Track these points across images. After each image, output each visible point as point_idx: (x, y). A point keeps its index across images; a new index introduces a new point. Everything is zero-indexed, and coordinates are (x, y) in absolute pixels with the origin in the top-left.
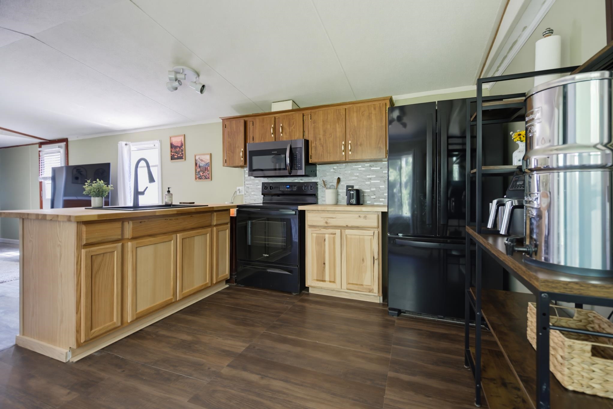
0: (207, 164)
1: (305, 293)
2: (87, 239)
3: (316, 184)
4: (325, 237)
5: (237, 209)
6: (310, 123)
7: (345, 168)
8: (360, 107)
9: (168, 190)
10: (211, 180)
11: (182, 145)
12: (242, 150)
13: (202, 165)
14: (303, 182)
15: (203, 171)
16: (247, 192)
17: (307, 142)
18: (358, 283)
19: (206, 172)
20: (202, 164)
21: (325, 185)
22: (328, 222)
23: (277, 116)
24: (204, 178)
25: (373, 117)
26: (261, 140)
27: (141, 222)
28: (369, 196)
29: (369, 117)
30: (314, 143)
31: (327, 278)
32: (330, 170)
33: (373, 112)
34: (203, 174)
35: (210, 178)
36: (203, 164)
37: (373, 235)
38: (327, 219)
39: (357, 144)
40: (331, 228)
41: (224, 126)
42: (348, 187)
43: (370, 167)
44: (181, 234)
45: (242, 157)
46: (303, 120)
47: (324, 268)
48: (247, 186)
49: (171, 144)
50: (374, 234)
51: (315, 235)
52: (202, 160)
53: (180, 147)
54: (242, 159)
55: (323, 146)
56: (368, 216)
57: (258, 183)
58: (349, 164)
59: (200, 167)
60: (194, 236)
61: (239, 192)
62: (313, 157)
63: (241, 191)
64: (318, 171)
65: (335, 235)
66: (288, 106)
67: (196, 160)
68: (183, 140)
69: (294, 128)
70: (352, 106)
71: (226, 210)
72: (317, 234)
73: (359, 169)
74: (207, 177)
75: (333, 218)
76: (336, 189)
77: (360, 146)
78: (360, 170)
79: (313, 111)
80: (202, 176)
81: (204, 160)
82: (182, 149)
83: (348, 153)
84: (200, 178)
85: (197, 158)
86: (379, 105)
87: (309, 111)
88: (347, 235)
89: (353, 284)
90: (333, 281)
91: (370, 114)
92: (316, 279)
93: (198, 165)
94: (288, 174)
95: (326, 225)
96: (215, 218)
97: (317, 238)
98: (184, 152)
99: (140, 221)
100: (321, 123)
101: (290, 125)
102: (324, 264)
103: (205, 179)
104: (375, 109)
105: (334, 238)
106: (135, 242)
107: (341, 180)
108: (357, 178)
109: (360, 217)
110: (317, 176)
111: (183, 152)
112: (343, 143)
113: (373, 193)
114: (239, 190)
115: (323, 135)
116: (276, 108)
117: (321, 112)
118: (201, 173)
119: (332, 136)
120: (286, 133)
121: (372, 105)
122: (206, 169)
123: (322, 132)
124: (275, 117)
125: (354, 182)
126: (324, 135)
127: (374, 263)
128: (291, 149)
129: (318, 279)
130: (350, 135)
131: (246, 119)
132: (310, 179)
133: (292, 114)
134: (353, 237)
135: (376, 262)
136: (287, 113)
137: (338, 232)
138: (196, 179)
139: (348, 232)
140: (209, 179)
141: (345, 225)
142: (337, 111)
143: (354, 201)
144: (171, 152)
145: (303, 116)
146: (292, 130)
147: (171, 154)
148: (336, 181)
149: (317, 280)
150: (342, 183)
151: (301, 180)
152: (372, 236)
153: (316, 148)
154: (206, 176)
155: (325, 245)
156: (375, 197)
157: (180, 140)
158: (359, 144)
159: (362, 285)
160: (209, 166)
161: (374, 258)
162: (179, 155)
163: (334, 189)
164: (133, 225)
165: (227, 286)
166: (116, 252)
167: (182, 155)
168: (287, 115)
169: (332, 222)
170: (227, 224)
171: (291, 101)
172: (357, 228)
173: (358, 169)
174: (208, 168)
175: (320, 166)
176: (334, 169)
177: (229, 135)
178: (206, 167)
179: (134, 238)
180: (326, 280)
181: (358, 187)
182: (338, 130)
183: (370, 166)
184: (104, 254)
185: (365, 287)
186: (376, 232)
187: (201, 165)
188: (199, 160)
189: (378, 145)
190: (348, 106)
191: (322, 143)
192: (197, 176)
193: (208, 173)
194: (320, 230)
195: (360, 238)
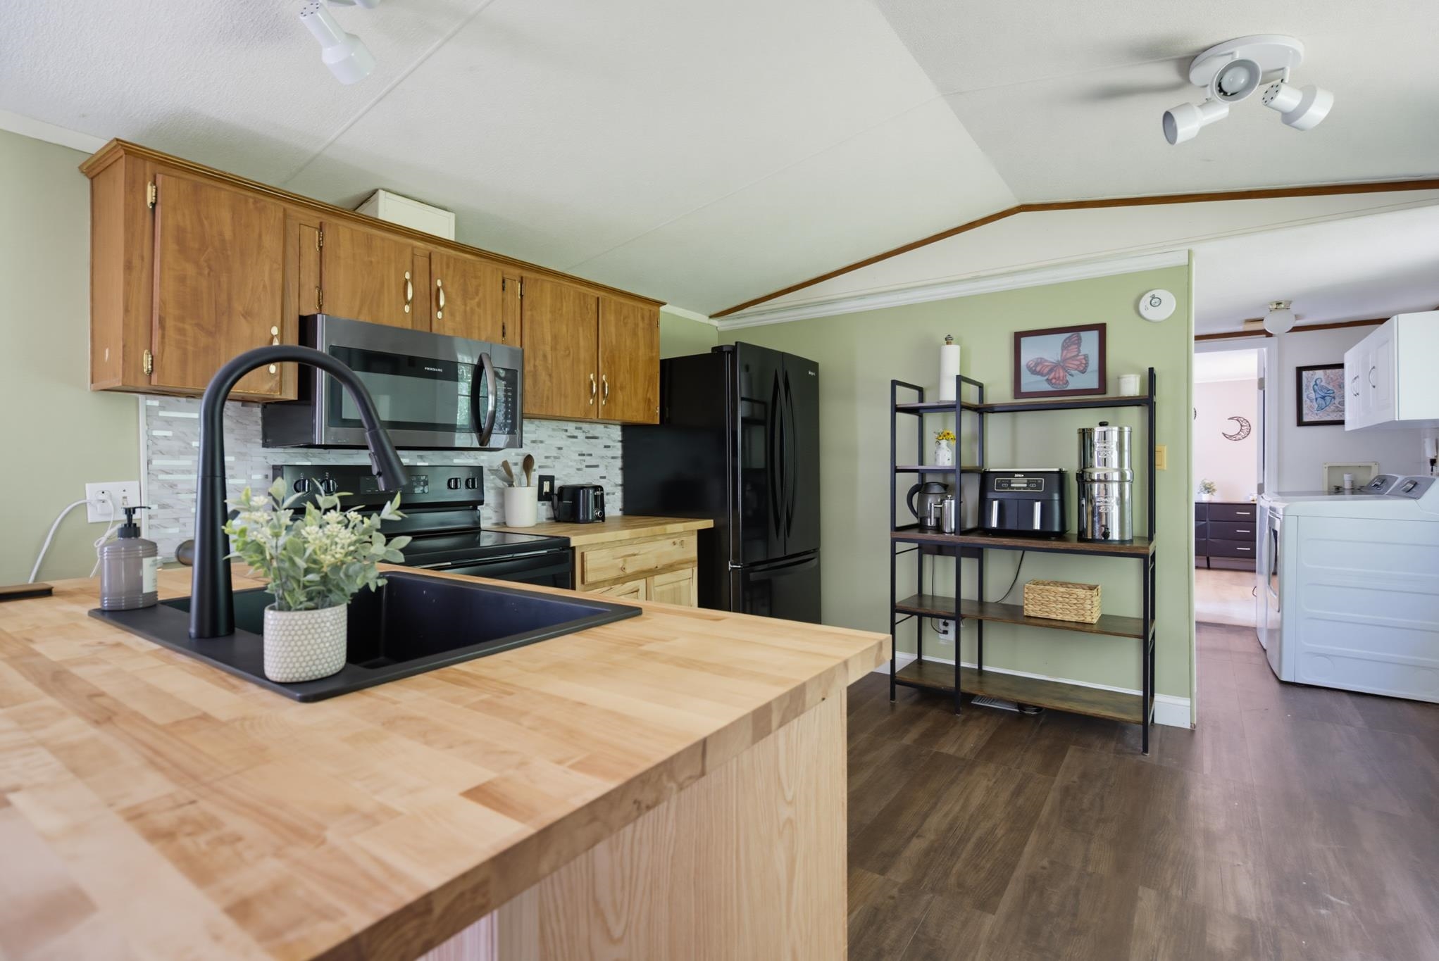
3: (481, 471)
6: (518, 302)
7: (537, 432)
8: (622, 304)
12: (275, 332)
22: (626, 565)
23: (418, 248)
25: (640, 334)
26: (359, 313)
29: (635, 332)
33: (641, 324)
38: (624, 559)
39: (615, 386)
40: (631, 578)
42: (542, 479)
46: (504, 291)
48: (162, 477)
50: (692, 575)
54: (272, 369)
55: (550, 375)
56: (686, 540)
62: (528, 400)
65: (636, 593)
66: (443, 227)
69: (479, 305)
75: (635, 555)
77: (620, 390)
78: (566, 439)
79: (526, 274)
83: (601, 403)
86: (647, 312)
87: (518, 272)
88: (656, 588)
95: (621, 574)
100: (549, 316)
101: (465, 295)
104: (643, 318)
109: (674, 543)
112: (593, 377)
114: (105, 498)
115: (551, 347)
116: (389, 209)
117: (547, 285)
119: (571, 354)
120: (452, 314)
121: (640, 309)
123: (547, 337)
124: (412, 249)
126: (554, 347)
130: (603, 360)
131: (286, 207)
132: (446, 457)
133: (470, 262)
134: (664, 588)
136: (452, 252)
137: (641, 584)
139: (657, 580)
141: (654, 565)
142: (581, 296)
145: (502, 278)
146: (472, 311)
152: (691, 578)
169: (633, 565)
171: (450, 215)
172: (671, 567)
173: (562, 438)
182: (582, 341)
189: (646, 395)
190: (601, 294)
191: (550, 366)
194: (611, 588)
195: (674, 588)
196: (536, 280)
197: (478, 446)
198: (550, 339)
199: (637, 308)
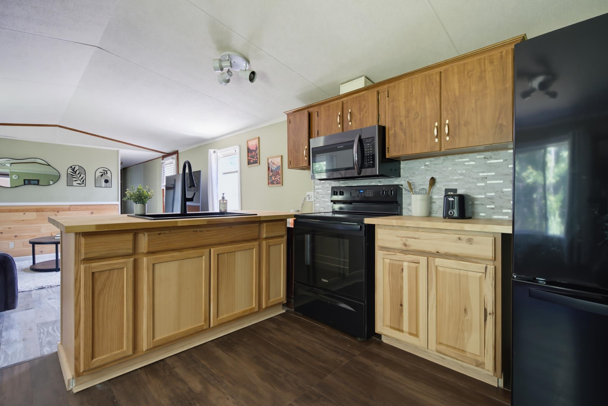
0: (278, 167)
1: (375, 340)
2: (86, 254)
3: (399, 187)
4: (402, 265)
5: (295, 219)
6: (387, 101)
7: (444, 163)
8: (465, 64)
9: (222, 195)
10: (282, 185)
11: (257, 149)
12: (306, 147)
15: (275, 176)
17: (382, 130)
18: (457, 347)
19: (278, 176)
21: (411, 189)
22: (407, 243)
23: (344, 100)
25: (488, 76)
26: (327, 133)
27: (159, 234)
28: (482, 204)
29: (481, 78)
30: (393, 130)
31: (406, 327)
32: (420, 167)
33: (489, 68)
34: (275, 178)
35: (281, 182)
36: (275, 168)
37: (484, 271)
38: (406, 239)
39: (459, 124)
40: (412, 253)
41: (289, 122)
42: (447, 190)
43: (486, 160)
44: (216, 249)
46: (378, 100)
47: (401, 311)
48: (316, 191)
49: (248, 148)
50: (486, 271)
51: (387, 261)
52: (273, 163)
53: (255, 151)
54: (306, 158)
55: (405, 133)
56: (476, 239)
59: (272, 171)
60: (235, 251)
61: (308, 199)
62: (391, 149)
63: (310, 197)
64: (403, 169)
65: (418, 264)
66: (360, 84)
67: (268, 164)
68: (257, 143)
69: (366, 113)
70: (451, 66)
71: (282, 220)
72: (391, 259)
73: (466, 163)
74: (278, 182)
75: (415, 238)
76: (429, 194)
77: (465, 126)
78: (469, 165)
79: (391, 84)
80: (274, 181)
81: (275, 162)
82: (257, 152)
83: (445, 139)
84: (272, 183)
85: (269, 161)
86: (499, 55)
87: (386, 86)
88: (438, 267)
89: (447, 346)
90: (415, 333)
91: (483, 72)
92: (389, 325)
93: (270, 169)
94: (356, 175)
95: (404, 248)
96: (265, 230)
97: (391, 266)
98: (258, 156)
99: (160, 232)
100: (403, 100)
101: (360, 110)
102: (401, 305)
103: (276, 184)
104: (491, 62)
105: (417, 268)
106: (152, 257)
107: (437, 180)
108: (462, 177)
109: (459, 239)
110: (401, 177)
112: (436, 124)
113: (491, 200)
114: (308, 196)
115: (405, 117)
116: (345, 89)
117: (402, 83)
118: (273, 178)
119: (419, 116)
120: (355, 121)
121: (486, 58)
122: (278, 173)
124: (343, 102)
125: (457, 183)
126: (407, 116)
127: (485, 320)
128: (360, 141)
130: (447, 110)
131: (310, 109)
132: (390, 181)
133: (363, 95)
134: (448, 270)
135: (490, 319)
136: (357, 95)
137: (423, 260)
138: (269, 184)
139: (438, 261)
140: (280, 184)
141: (434, 250)
142: (427, 78)
143: (454, 212)
144: (248, 157)
145: (378, 93)
146: (363, 116)
147: (248, 159)
148: (428, 183)
149: (391, 327)
150: (438, 185)
151: (380, 182)
152: (484, 273)
153: (395, 135)
154: (278, 180)
155: (402, 278)
156: (493, 206)
157: (255, 143)
158: (462, 122)
159: (464, 351)
160: (280, 170)
161: (485, 310)
162: (254, 160)
163: (425, 194)
165: (283, 311)
166: (125, 268)
167: (257, 159)
168: (356, 97)
169: (415, 245)
170: (282, 236)
171: (364, 77)
172: (456, 257)
173: (464, 164)
175: (406, 162)
176: (425, 165)
177: (293, 131)
179: (150, 253)
180: (404, 330)
181: (464, 191)
182: (428, 106)
183: (485, 158)
184: (110, 270)
185: (468, 355)
186: (491, 268)
187: (273, 169)
188: (271, 163)
189: (498, 121)
190: (442, 68)
191: (404, 128)
192: (270, 181)
193: (279, 177)
194: (395, 254)
195: (460, 274)
196: (394, 86)
197: (358, 175)
198: (404, 112)
199: (484, 58)
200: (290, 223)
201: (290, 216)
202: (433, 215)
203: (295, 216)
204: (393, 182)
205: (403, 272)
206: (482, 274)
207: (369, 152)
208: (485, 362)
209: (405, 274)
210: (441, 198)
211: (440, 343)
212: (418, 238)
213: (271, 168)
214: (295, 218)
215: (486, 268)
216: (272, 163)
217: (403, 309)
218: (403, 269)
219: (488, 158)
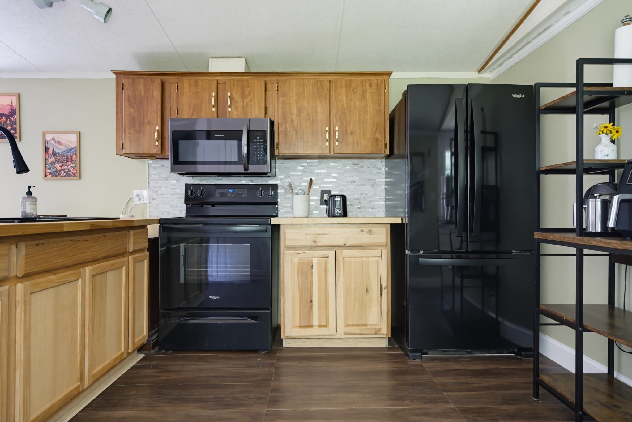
0: (71, 150)
1: (278, 348)
3: (275, 187)
4: (312, 262)
5: (160, 225)
6: (276, 94)
7: (319, 166)
8: (351, 80)
10: (80, 178)
11: (13, 112)
12: (157, 128)
13: (60, 152)
14: (254, 184)
15: (62, 162)
16: (153, 199)
17: (272, 123)
18: (361, 324)
19: (70, 163)
20: (59, 149)
21: (292, 190)
22: (317, 240)
23: (220, 80)
24: (65, 174)
25: (368, 97)
26: (192, 115)
27: (37, 245)
28: (351, 205)
29: (363, 96)
30: (284, 126)
31: (316, 322)
32: (297, 167)
33: (369, 90)
34: (61, 167)
35: (78, 174)
36: (63, 151)
37: (380, 255)
38: (315, 236)
39: (346, 132)
40: (320, 249)
41: (120, 87)
42: (323, 192)
44: (91, 268)
45: (157, 141)
46: (266, 91)
47: (311, 307)
48: (153, 188)
50: (381, 255)
51: (296, 260)
52: (59, 143)
53: (7, 117)
54: (157, 143)
55: (296, 132)
56: (375, 229)
57: (174, 185)
58: (325, 160)
59: (54, 154)
60: (107, 272)
61: (138, 200)
62: (281, 146)
63: (141, 197)
64: (279, 168)
65: (327, 259)
66: (238, 66)
67: (45, 142)
68: (15, 103)
69: (251, 101)
70: (339, 78)
71: (142, 226)
72: (299, 258)
73: (339, 168)
74: (69, 173)
75: (324, 235)
76: (308, 194)
77: (350, 134)
79: (280, 78)
80: (60, 171)
81: (64, 142)
82: (12, 119)
83: (334, 144)
84: (56, 174)
85: (49, 137)
86: (376, 81)
87: (275, 78)
88: (345, 258)
89: (353, 325)
90: (325, 324)
91: (364, 91)
92: (298, 325)
93: (50, 151)
94: (243, 171)
95: (313, 244)
96: (132, 241)
97: (300, 264)
98: (18, 126)
100: (295, 98)
101: (243, 96)
102: (311, 301)
103: (65, 176)
104: (371, 86)
105: (326, 264)
106: (28, 283)
107: (313, 182)
108: (335, 180)
109: (362, 231)
110: (277, 176)
111: (15, 126)
112: (327, 129)
113: (358, 201)
114: (138, 196)
115: (297, 116)
116: (216, 66)
117: (294, 81)
118: (58, 166)
119: (311, 118)
120: (237, 108)
121: (367, 81)
122: (69, 159)
123: (294, 111)
124: (218, 81)
125: (331, 185)
126: (299, 115)
127: (381, 294)
128: (249, 132)
129: (301, 325)
130: (336, 118)
131: (164, 78)
133: (247, 80)
134: (353, 259)
135: (385, 292)
136: (238, 77)
137: (331, 254)
138: (46, 176)
139: (346, 252)
140: (75, 176)
141: (342, 243)
142: (319, 83)
143: (338, 211)
145: (266, 84)
146: (247, 104)
148: (306, 184)
149: (300, 327)
150: (314, 187)
151: (251, 181)
152: (379, 257)
153: (286, 133)
154: (69, 171)
155: (312, 274)
156: (359, 206)
157: (9, 103)
158: (349, 131)
159: (366, 325)
160: (76, 154)
161: (381, 286)
163: (304, 194)
164: (26, 249)
165: (142, 356)
167: (11, 132)
168: (238, 81)
169: (323, 241)
170: (142, 250)
171: (243, 60)
172: (360, 246)
173: (337, 168)
174: (74, 156)
175: (281, 161)
176: (302, 166)
177: (129, 101)
178: (69, 154)
179: (27, 276)
180: (314, 324)
182: (319, 110)
183: (354, 164)
185: (369, 327)
186: (384, 252)
187: (56, 150)
188: (53, 142)
189: (375, 136)
190: (331, 78)
191: (296, 126)
192: (49, 171)
193: (73, 165)
194: (305, 252)
195: (362, 261)
196: (286, 80)
197: (244, 171)
199: (366, 80)
200: (153, 231)
201: (152, 222)
202: (310, 216)
203: (160, 221)
204: (268, 182)
205: (312, 268)
206: (378, 258)
207: (258, 146)
208: (382, 327)
209: (315, 270)
210: (317, 200)
211: (348, 326)
212: (327, 234)
213: (53, 150)
214: (159, 223)
215: (382, 252)
216: (55, 142)
217: (312, 304)
218: (312, 265)
219: (355, 165)
